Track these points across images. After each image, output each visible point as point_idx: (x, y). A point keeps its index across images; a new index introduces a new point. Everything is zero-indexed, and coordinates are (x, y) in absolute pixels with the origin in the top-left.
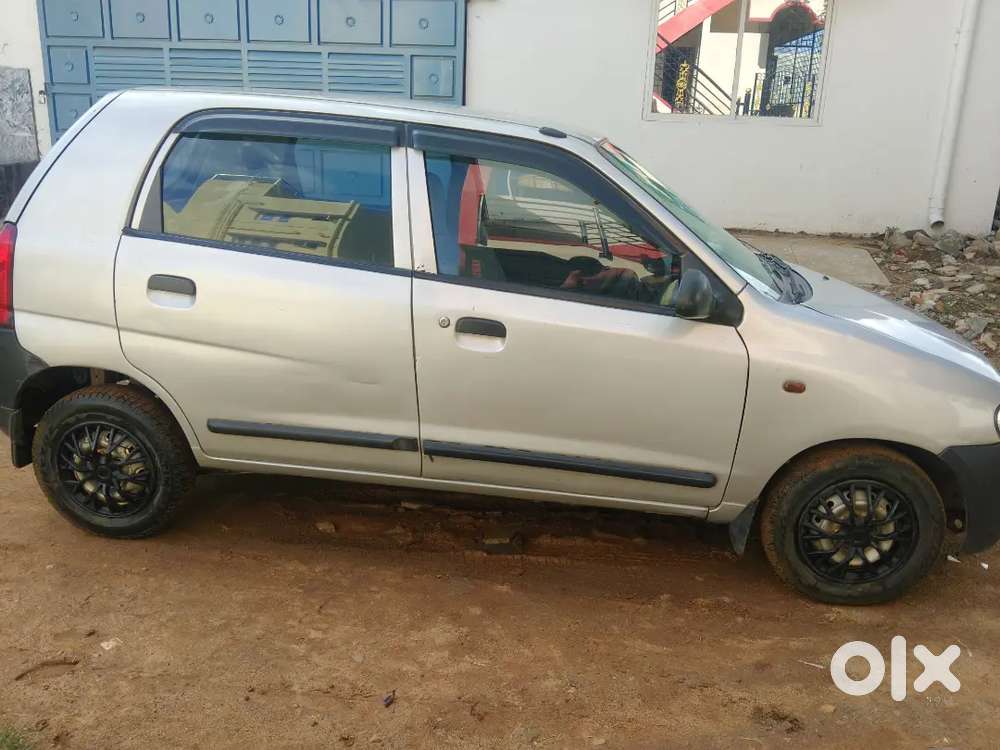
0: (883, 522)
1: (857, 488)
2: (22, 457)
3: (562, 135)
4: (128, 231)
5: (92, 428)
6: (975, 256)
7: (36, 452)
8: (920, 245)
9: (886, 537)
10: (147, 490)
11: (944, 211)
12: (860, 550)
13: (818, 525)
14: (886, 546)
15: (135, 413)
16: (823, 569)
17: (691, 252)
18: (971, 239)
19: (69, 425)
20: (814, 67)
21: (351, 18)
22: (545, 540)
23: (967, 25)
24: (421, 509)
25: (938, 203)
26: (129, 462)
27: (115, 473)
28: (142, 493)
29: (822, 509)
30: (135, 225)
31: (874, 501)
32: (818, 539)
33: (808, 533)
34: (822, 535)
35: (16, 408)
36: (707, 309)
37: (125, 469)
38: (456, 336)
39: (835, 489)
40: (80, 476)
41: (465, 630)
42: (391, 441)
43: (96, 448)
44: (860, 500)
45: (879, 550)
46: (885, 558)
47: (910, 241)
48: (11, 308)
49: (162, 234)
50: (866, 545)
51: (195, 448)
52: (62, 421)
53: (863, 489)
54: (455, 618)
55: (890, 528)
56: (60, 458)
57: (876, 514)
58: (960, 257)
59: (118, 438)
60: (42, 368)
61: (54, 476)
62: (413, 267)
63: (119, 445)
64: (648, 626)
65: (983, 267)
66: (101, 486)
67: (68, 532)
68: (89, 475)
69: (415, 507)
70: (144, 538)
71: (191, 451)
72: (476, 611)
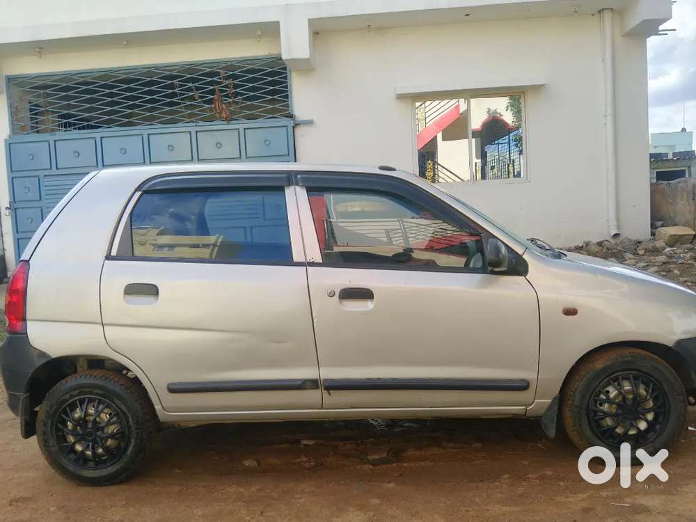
0: (645, 400)
1: (623, 379)
2: (28, 431)
3: (393, 169)
4: (109, 257)
5: (82, 402)
6: (645, 252)
7: (39, 426)
8: (608, 249)
9: (649, 411)
10: (122, 444)
11: (618, 227)
12: (633, 422)
13: (602, 408)
14: (650, 416)
15: (114, 385)
16: (610, 440)
17: (488, 231)
18: (639, 242)
19: (65, 401)
20: (512, 155)
21: (219, 143)
22: (411, 452)
23: (610, 111)
24: (315, 444)
25: (613, 222)
26: (109, 423)
27: (99, 433)
28: (118, 448)
29: (603, 397)
30: (114, 253)
31: (636, 386)
32: (602, 419)
33: (595, 415)
34: (606, 414)
35: (27, 392)
36: (506, 264)
37: (106, 430)
38: (340, 302)
39: (608, 381)
40: (71, 439)
41: (371, 513)
42: (301, 382)
43: (85, 417)
44: (627, 387)
45: (646, 421)
46: (651, 425)
47: (601, 248)
48: (24, 320)
49: (133, 258)
50: (637, 418)
51: (158, 407)
52: (59, 399)
53: (627, 379)
54: (362, 508)
55: (651, 404)
56: (57, 427)
57: (640, 395)
58: (636, 254)
59: (101, 407)
60: (46, 360)
61: (52, 442)
62: (306, 260)
63: (102, 412)
64: (499, 495)
65: (652, 258)
66: (88, 445)
67: (61, 485)
68: (79, 437)
69: (311, 443)
70: (121, 482)
71: (154, 410)
72: (377, 501)
